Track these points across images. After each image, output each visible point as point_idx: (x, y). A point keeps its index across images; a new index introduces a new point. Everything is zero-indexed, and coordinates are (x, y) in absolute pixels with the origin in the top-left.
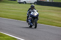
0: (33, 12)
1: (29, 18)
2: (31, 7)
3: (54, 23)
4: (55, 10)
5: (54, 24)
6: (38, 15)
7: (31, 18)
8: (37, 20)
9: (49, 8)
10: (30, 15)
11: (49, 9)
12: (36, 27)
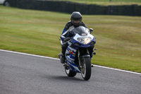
0: (81, 33)
1: (67, 52)
2: (73, 18)
3: (52, 49)
4: (53, 19)
5: (51, 51)
6: (93, 43)
7: (75, 51)
8: (91, 56)
9: (38, 15)
10: (70, 44)
11: (40, 18)
12: (87, 78)
